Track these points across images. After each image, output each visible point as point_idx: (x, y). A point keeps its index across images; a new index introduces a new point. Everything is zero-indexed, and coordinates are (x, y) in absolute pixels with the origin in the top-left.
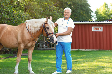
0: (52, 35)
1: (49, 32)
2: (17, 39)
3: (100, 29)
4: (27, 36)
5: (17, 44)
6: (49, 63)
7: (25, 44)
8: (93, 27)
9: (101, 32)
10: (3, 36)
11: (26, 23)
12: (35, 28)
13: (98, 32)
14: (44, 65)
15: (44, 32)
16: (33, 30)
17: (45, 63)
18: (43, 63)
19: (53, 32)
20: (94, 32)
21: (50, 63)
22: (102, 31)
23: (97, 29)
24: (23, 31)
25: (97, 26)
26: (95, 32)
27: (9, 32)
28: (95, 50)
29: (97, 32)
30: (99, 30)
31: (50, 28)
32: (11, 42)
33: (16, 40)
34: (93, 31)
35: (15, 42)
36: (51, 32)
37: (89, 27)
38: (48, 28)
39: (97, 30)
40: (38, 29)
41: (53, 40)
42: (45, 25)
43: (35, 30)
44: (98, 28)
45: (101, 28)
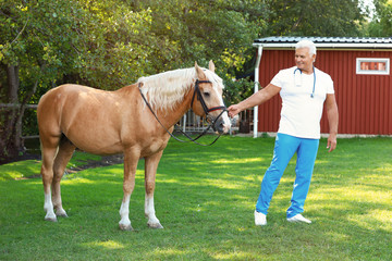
0: (219, 112)
1: (210, 104)
2: (119, 131)
3: (380, 66)
4: (149, 123)
5: (116, 144)
6: (215, 188)
7: (144, 145)
8: (358, 60)
9: (384, 76)
10: (75, 124)
11: (141, 84)
12: (169, 94)
13: (375, 76)
14: (199, 195)
15: (198, 104)
16: (165, 102)
17: (202, 188)
18: (197, 187)
19: (222, 104)
20: (361, 76)
21: (217, 189)
22: (387, 73)
23: (370, 66)
24: (136, 109)
25: (371, 57)
26: (366, 76)
27: (94, 112)
28: (364, 136)
29: (370, 76)
30: (377, 69)
31: (212, 95)
32: (100, 140)
33: (116, 134)
34: (359, 71)
35: (113, 138)
36: (216, 106)
37: (345, 60)
38: (207, 94)
39: (370, 69)
40: (180, 97)
41: (222, 125)
42: (200, 85)
43: (170, 102)
44: (376, 64)
45: (384, 64)
